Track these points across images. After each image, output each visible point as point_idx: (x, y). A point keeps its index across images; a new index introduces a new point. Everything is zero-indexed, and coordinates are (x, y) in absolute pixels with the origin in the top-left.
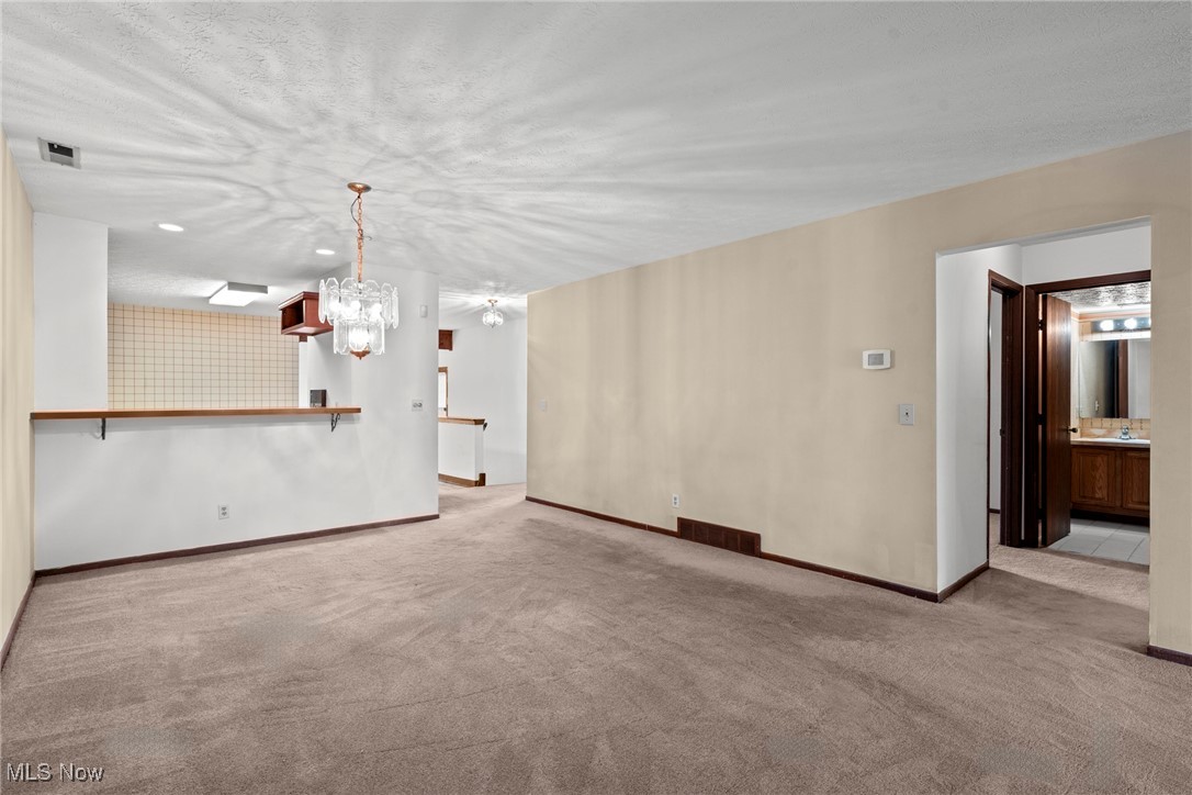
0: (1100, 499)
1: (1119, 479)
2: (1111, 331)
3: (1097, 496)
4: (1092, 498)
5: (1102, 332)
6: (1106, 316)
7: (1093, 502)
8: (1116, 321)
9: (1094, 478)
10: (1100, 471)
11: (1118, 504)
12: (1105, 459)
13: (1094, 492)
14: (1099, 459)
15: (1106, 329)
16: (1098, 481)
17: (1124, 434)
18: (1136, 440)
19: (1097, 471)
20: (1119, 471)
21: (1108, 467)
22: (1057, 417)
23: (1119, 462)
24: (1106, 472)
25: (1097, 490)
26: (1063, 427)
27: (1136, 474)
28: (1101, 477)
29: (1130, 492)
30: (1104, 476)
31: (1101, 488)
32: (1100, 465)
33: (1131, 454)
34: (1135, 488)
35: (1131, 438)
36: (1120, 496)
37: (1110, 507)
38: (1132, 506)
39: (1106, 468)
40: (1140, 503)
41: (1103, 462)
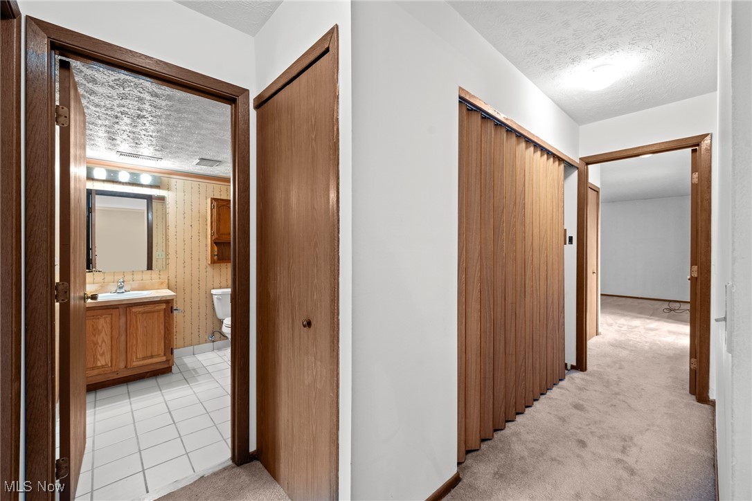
0: (102, 366)
1: (123, 338)
2: (104, 181)
3: (99, 364)
4: (93, 368)
5: (93, 179)
6: (100, 163)
7: (95, 372)
8: (109, 171)
9: (95, 344)
10: (103, 334)
11: (122, 365)
12: (108, 319)
13: (95, 360)
14: (102, 321)
15: (96, 177)
16: (101, 346)
17: (121, 288)
18: (131, 292)
19: (99, 334)
20: (123, 329)
21: (111, 328)
22: (78, 281)
23: (123, 320)
24: (109, 333)
25: (99, 357)
26: (82, 294)
27: (140, 330)
28: (103, 341)
29: (134, 350)
30: (107, 340)
31: (104, 353)
32: (103, 327)
33: (135, 310)
34: (140, 345)
35: (126, 291)
36: (124, 357)
37: (115, 372)
38: (136, 364)
39: (109, 329)
40: (144, 358)
41: (106, 323)
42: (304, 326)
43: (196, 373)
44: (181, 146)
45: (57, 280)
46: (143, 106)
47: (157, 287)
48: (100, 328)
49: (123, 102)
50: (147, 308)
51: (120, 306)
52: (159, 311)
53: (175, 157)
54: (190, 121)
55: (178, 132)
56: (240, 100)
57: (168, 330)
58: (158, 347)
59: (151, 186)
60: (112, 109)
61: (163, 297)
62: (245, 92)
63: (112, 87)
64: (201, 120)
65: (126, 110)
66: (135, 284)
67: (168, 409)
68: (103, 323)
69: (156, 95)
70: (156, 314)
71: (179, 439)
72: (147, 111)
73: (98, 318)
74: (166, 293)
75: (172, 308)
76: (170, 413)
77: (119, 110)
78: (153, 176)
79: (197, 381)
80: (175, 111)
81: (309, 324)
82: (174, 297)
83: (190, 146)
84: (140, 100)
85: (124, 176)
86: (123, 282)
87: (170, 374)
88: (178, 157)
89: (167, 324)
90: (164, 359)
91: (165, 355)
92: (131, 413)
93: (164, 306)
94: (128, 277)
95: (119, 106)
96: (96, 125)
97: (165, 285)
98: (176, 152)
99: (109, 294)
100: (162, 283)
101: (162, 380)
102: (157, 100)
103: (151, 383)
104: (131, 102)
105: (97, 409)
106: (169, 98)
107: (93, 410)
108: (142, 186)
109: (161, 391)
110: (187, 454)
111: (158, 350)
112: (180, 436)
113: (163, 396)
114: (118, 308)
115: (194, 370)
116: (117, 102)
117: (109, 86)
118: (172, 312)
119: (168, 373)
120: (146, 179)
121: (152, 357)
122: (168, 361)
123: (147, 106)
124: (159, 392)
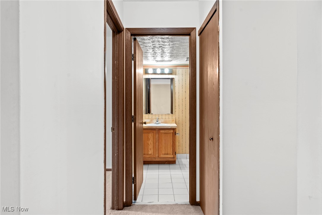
0: (151, 154)
1: (157, 144)
2: (152, 74)
3: (149, 153)
6: (150, 66)
7: (148, 156)
9: (148, 144)
10: (151, 140)
11: (157, 156)
12: (152, 134)
13: (148, 151)
15: (149, 73)
16: (150, 146)
17: (157, 121)
18: (161, 124)
19: (149, 140)
20: (157, 139)
21: (153, 138)
22: (139, 116)
23: (157, 136)
24: (152, 141)
25: (149, 150)
26: (141, 122)
27: (163, 141)
28: (151, 144)
29: (161, 149)
30: (152, 143)
31: (151, 149)
32: (151, 137)
33: (161, 131)
34: (163, 148)
35: (159, 123)
36: (158, 152)
37: (154, 158)
38: (162, 156)
39: (153, 139)
40: (165, 154)
41: (152, 136)
42: (210, 140)
43: (186, 166)
44: (178, 54)
45: (133, 115)
46: (160, 43)
47: (171, 122)
48: (150, 138)
49: (153, 43)
50: (166, 131)
51: (156, 129)
52: (170, 133)
53: (177, 59)
54: (178, 44)
55: (175, 49)
56: (192, 33)
57: (174, 143)
58: (170, 151)
59: (169, 74)
60: (150, 46)
61: (172, 126)
62: (194, 29)
63: (149, 40)
64: (181, 43)
65: (155, 46)
66: (163, 120)
67: (171, 177)
68: (151, 136)
69: (163, 39)
70: (169, 134)
71: (172, 189)
72: (161, 44)
73: (149, 134)
74: (174, 125)
75: (175, 132)
76: (171, 179)
77: (153, 46)
78: (170, 69)
79: (185, 170)
80: (171, 42)
81: (212, 139)
82: (176, 127)
83: (181, 54)
84: (159, 41)
85: (159, 71)
86: (158, 119)
87: (175, 164)
88: (178, 59)
89: (173, 140)
90: (172, 156)
91: (173, 154)
92: (158, 175)
93: (172, 131)
94: (160, 117)
95: (152, 45)
96: (147, 53)
97: (174, 122)
98: (176, 57)
99: (153, 124)
100: (173, 121)
101: (172, 166)
102: (164, 40)
103: (167, 166)
104: (156, 43)
105: (148, 171)
106: (168, 38)
107: (147, 171)
108: (165, 74)
109: (170, 170)
110: (174, 195)
111: (170, 152)
112: (173, 188)
113: (170, 172)
114: (155, 130)
115: (185, 165)
116: (152, 44)
117: (148, 40)
118: (175, 134)
119: (174, 164)
120: (167, 71)
121: (167, 154)
122: (174, 158)
123: (161, 43)
124: (169, 170)
